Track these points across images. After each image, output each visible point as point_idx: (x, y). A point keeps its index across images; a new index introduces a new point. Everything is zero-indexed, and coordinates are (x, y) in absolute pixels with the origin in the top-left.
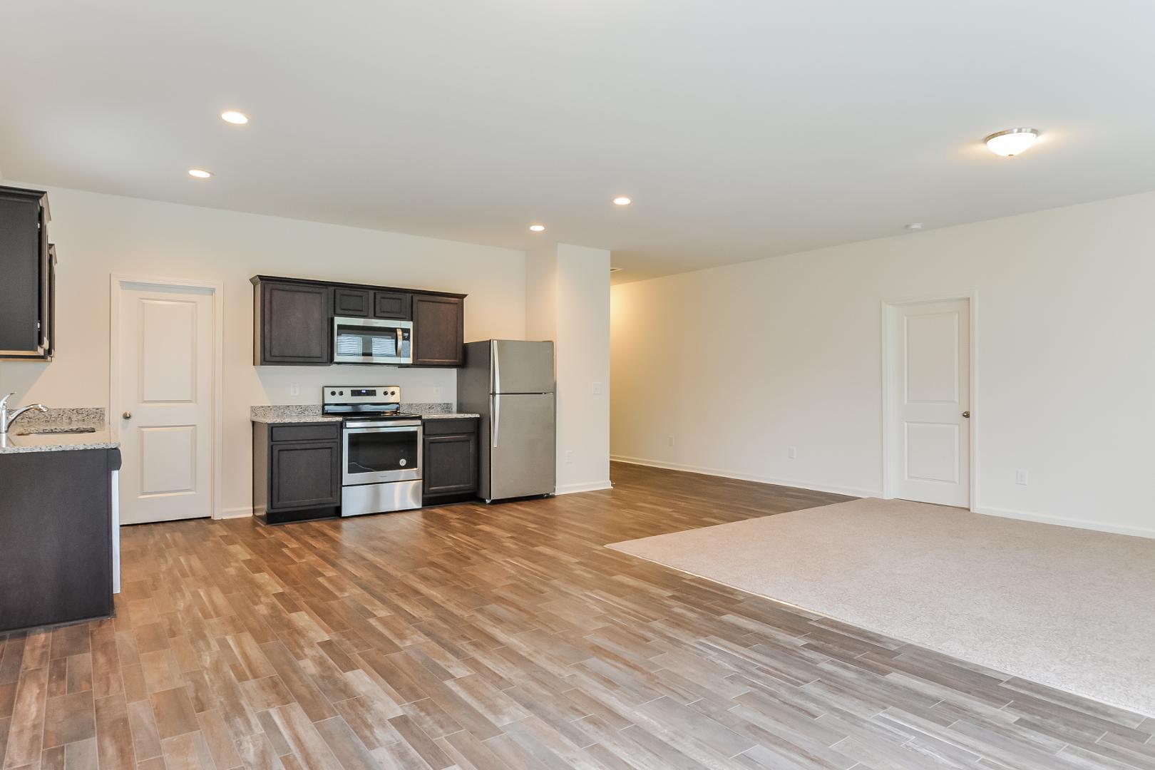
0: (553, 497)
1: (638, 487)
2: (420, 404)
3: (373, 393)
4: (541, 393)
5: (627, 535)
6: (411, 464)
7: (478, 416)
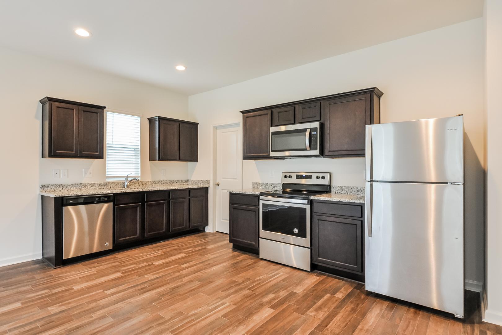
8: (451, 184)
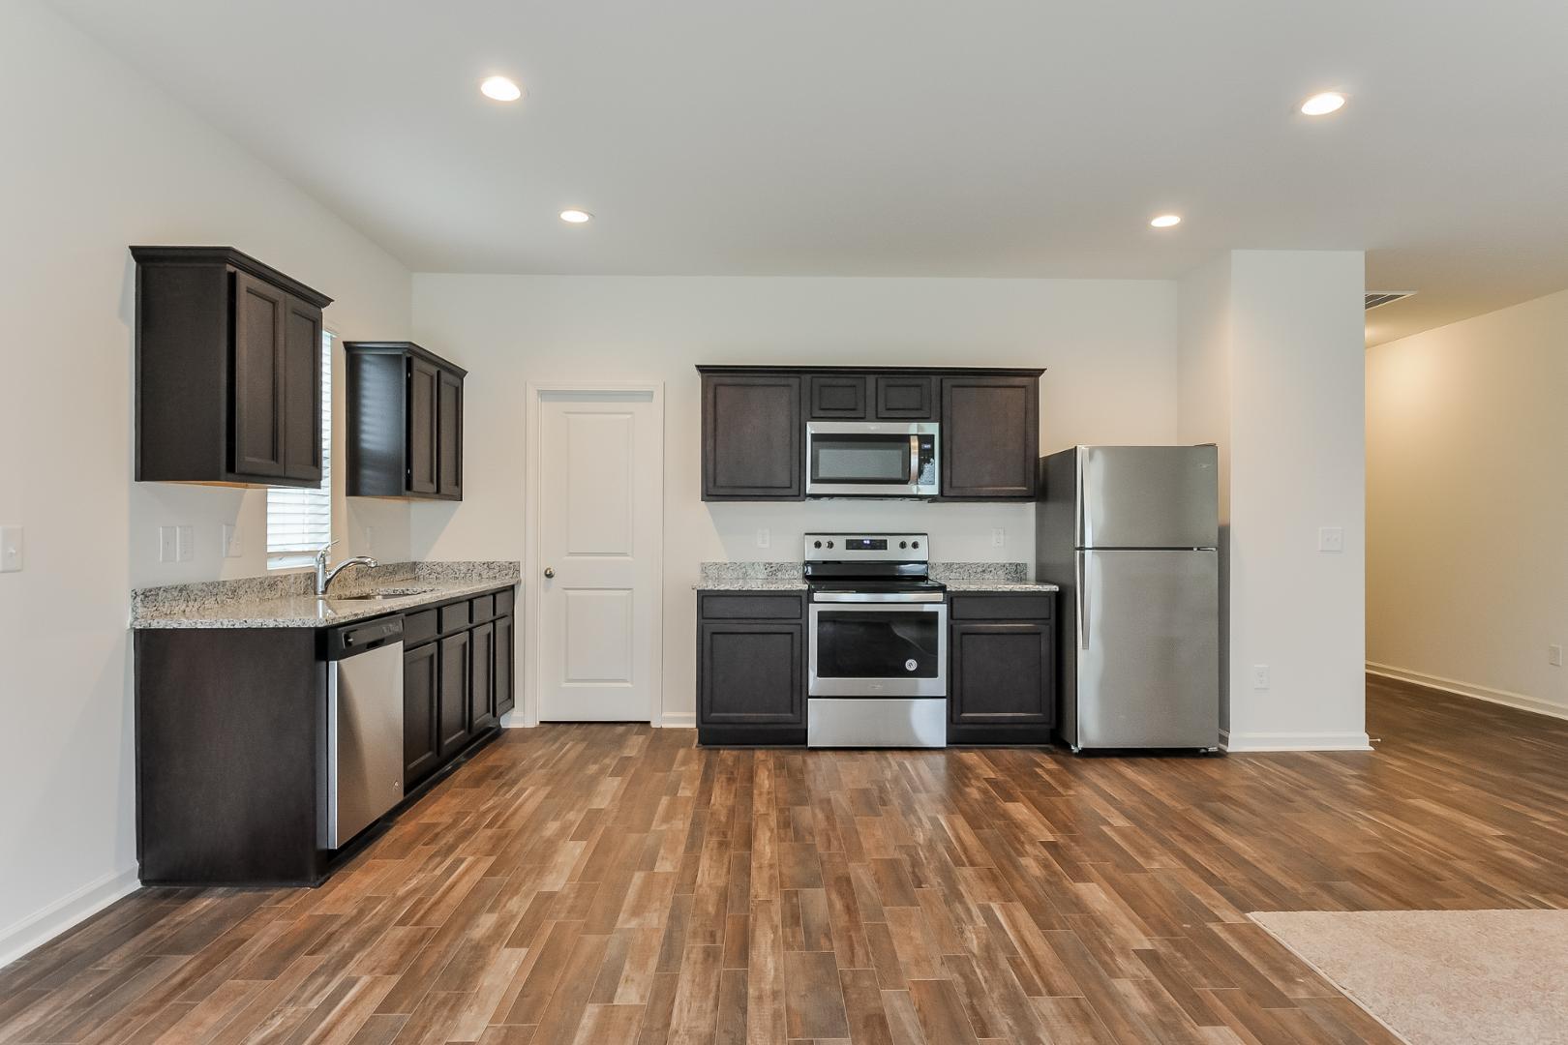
0: (1221, 755)
1: (1441, 754)
2: (966, 564)
3: (881, 545)
4: (1192, 549)
5: (1329, 890)
6: (928, 670)
7: (1055, 588)
8: (1199, 549)
